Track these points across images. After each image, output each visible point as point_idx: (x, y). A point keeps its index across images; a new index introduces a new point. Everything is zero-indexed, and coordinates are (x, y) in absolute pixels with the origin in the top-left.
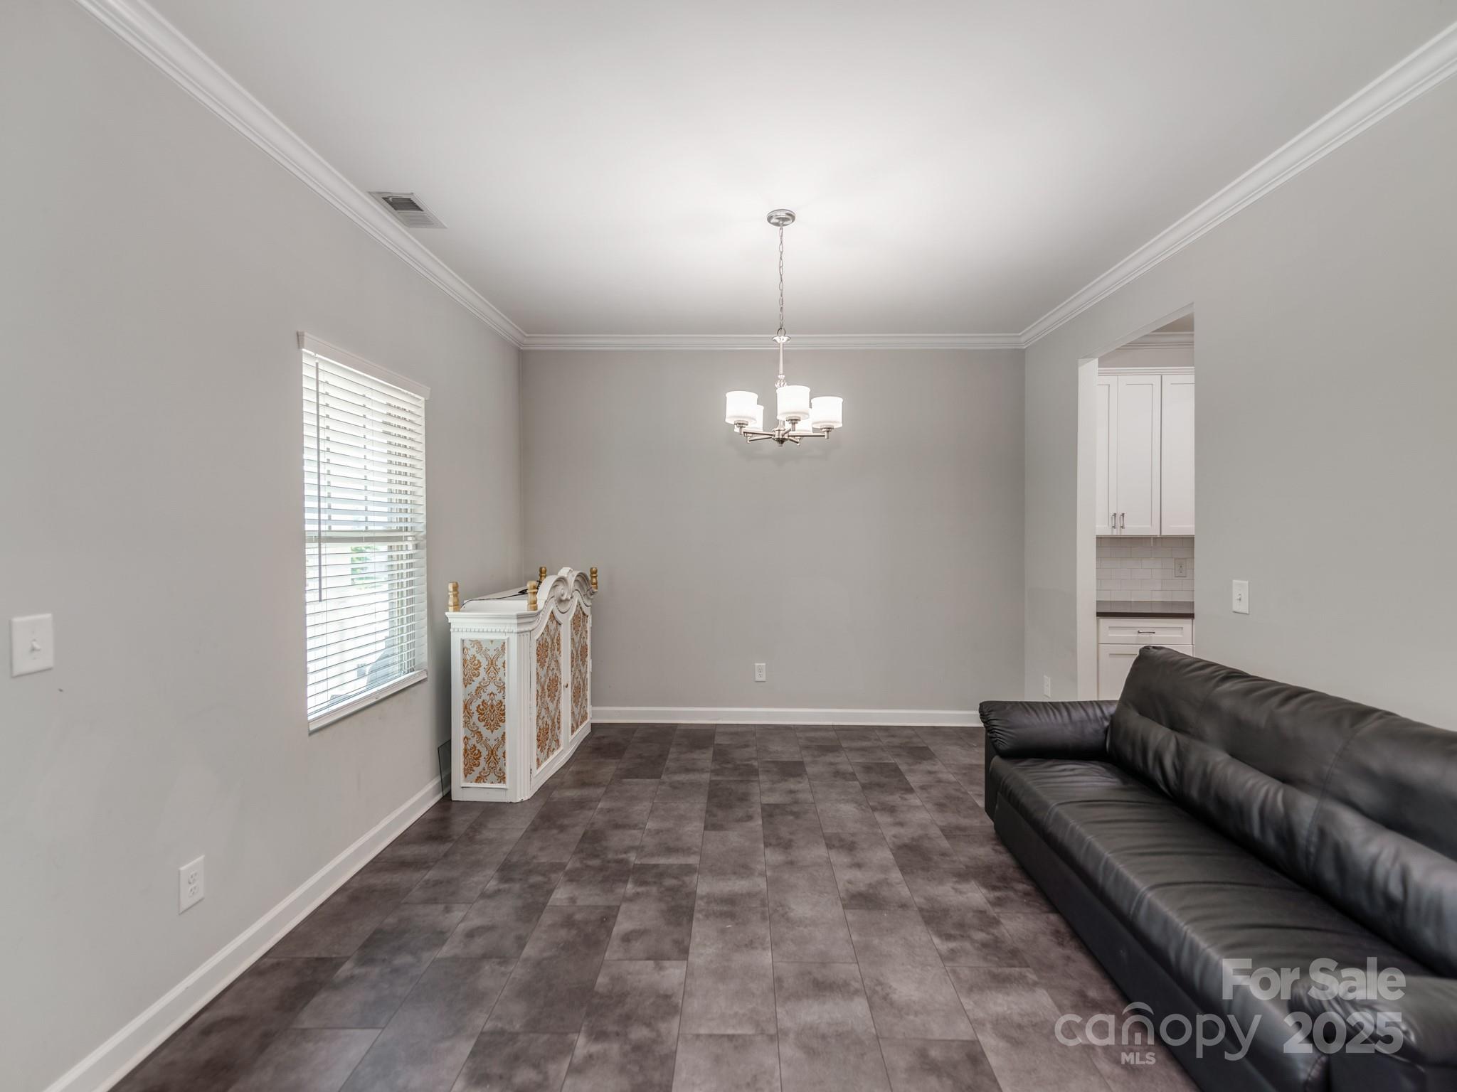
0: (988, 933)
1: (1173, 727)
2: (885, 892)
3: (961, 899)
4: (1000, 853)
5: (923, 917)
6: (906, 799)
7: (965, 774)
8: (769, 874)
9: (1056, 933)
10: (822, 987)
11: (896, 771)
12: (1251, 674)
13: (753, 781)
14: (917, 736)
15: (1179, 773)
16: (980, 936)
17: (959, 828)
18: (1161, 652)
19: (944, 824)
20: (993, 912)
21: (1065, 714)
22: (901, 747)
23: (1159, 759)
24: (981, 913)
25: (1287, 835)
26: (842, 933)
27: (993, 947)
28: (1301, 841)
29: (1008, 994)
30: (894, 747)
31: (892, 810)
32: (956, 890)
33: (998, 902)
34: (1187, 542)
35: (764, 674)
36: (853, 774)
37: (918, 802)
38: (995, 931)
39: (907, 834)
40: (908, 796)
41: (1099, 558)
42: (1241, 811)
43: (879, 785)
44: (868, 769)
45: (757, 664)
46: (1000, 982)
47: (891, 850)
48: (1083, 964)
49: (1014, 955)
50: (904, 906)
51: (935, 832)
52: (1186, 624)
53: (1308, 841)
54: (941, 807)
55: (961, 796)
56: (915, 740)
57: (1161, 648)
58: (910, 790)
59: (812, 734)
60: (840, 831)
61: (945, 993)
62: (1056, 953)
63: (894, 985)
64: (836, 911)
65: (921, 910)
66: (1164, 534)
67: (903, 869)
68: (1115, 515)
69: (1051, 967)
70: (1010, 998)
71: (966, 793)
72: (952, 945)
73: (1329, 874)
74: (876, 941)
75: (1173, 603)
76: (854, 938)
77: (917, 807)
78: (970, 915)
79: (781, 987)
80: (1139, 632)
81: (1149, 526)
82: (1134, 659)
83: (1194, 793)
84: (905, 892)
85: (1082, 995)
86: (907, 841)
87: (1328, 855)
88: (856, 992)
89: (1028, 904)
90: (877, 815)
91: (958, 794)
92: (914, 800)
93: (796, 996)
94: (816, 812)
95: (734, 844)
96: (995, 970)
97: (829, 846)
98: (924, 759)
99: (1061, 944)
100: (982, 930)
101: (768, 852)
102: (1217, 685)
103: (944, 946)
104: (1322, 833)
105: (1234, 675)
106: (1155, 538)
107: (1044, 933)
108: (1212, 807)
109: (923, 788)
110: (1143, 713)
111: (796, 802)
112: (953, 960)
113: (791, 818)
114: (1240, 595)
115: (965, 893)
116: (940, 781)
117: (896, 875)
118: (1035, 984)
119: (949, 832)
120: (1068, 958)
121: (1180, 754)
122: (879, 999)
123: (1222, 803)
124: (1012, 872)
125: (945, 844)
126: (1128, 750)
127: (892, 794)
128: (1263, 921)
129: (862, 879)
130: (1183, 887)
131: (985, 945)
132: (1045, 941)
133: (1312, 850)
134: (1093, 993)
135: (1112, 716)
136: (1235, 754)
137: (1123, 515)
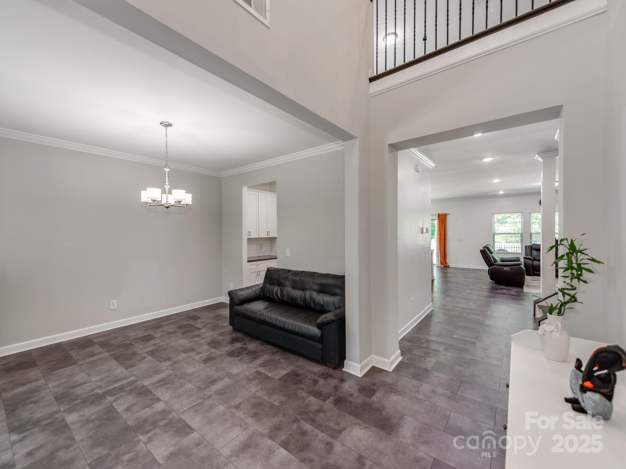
0: (246, 351)
1: (279, 286)
2: (213, 355)
3: (235, 347)
4: (238, 334)
5: (228, 355)
6: (201, 332)
7: (214, 319)
8: (169, 368)
9: (261, 344)
10: (213, 382)
11: (191, 326)
12: (292, 270)
13: (132, 348)
14: (190, 313)
15: (282, 296)
16: (245, 352)
17: (222, 333)
18: (272, 268)
19: (217, 333)
20: (245, 346)
21: (251, 289)
22: (186, 318)
23: (277, 294)
24: (242, 348)
25: (305, 300)
26: (208, 369)
27: (249, 353)
28: (307, 301)
29: (259, 359)
30: (184, 319)
31: (198, 336)
32: (232, 346)
33: (244, 344)
34: (275, 238)
35: (115, 305)
36: (175, 331)
37: (205, 331)
38: (248, 350)
39: (209, 340)
40: (200, 331)
41: (248, 244)
42: (296, 299)
43: (189, 331)
44: (180, 328)
45: (111, 302)
46: (255, 358)
47: (207, 345)
48: (269, 347)
49: (255, 352)
50: (221, 356)
51: (216, 336)
52: (276, 260)
53: (309, 300)
54: (213, 329)
55: (217, 325)
56: (190, 315)
57: (271, 267)
58: (200, 329)
59: (145, 325)
60: (185, 348)
61: (245, 366)
62: (263, 348)
63: (232, 371)
64: (203, 366)
65: (227, 354)
66: (260, 237)
67: (214, 348)
68: (248, 232)
69: (264, 350)
70: (259, 360)
71: (218, 324)
72: (240, 357)
73: (312, 305)
74: (220, 366)
75: (260, 257)
76: (213, 368)
77: (205, 332)
78: (240, 350)
79: (201, 388)
80: (256, 265)
81: (256, 235)
82: (265, 272)
83: (286, 299)
84: (219, 353)
85: (272, 352)
86: (210, 341)
87: (312, 301)
88: (223, 378)
89: (251, 341)
90: (194, 339)
91: (216, 325)
92: (203, 331)
93: (208, 387)
94: (171, 346)
95: (146, 367)
96: (253, 357)
97: (185, 353)
98: (198, 319)
99: (263, 346)
100: (245, 351)
101: (162, 363)
102: (288, 274)
103: (238, 358)
104: (311, 298)
105: (290, 271)
106: (257, 238)
107: (258, 345)
108: (290, 301)
109: (204, 327)
110: (271, 284)
111: (160, 347)
112: (242, 360)
113: (163, 351)
114: (288, 252)
115: (235, 346)
116: (208, 323)
117: (213, 350)
118: (262, 355)
119: (220, 335)
120: (266, 347)
121: (282, 291)
122: (230, 376)
123: (292, 299)
124: (243, 337)
125: (221, 338)
126: (268, 295)
127: (194, 332)
128: (306, 317)
129: (204, 355)
130: (292, 317)
131: (247, 354)
132: (259, 346)
133: (309, 302)
134: (274, 351)
135: (261, 288)
136: (294, 288)
137: (250, 232)
